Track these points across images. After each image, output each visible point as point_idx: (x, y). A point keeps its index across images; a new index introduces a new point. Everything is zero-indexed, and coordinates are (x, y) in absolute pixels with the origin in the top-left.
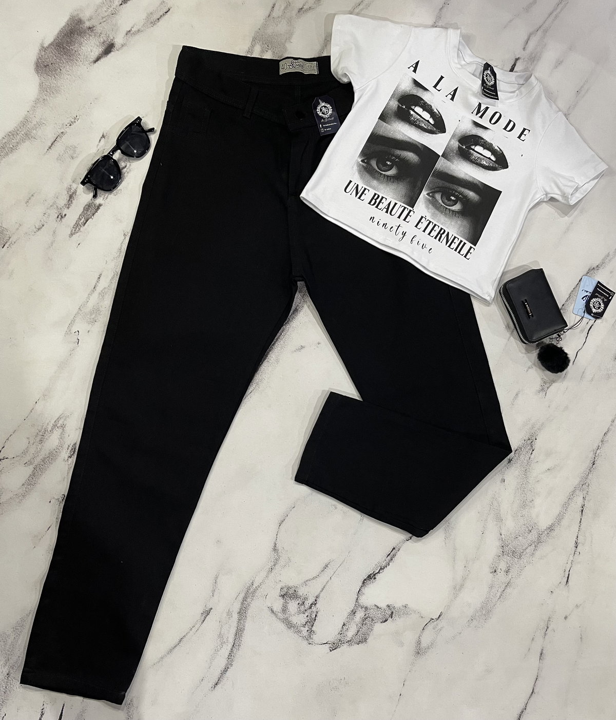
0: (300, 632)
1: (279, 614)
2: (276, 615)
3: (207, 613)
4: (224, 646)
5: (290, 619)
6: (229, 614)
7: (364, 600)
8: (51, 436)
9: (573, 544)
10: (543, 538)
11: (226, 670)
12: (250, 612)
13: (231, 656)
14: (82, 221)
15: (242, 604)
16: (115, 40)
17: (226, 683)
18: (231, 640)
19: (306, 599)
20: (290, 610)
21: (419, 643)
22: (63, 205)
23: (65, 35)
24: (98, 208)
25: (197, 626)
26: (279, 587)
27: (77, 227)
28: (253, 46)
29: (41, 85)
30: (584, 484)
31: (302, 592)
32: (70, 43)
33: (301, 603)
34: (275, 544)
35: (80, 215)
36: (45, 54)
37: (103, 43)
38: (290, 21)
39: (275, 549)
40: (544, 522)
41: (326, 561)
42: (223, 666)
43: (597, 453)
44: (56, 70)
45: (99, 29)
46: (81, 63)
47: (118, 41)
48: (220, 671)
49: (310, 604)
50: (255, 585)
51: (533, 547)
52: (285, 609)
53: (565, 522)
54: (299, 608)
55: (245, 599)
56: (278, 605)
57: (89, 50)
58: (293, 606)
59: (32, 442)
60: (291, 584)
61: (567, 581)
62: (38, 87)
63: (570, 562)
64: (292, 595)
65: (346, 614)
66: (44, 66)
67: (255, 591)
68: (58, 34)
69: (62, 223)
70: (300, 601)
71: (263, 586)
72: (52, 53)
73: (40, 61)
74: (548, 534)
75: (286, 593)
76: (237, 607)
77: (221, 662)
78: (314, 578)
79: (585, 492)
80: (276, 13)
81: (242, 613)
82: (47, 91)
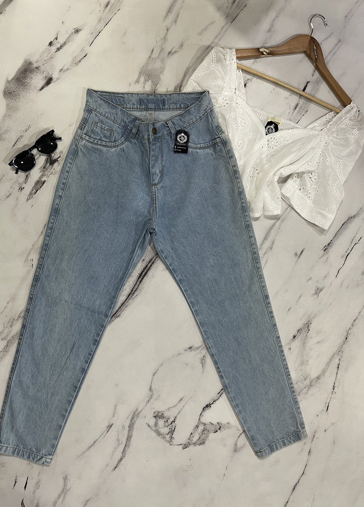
0: (165, 438)
1: (153, 427)
2: (151, 428)
3: (110, 426)
4: (120, 446)
5: (159, 430)
6: (123, 427)
7: (203, 420)
8: (17, 322)
9: (332, 387)
10: (313, 383)
11: (121, 460)
12: (135, 426)
13: (124, 451)
14: (34, 191)
15: (131, 421)
16: (53, 75)
17: (121, 467)
18: (124, 442)
19: (169, 418)
20: (160, 425)
21: (236, 445)
22: (22, 182)
23: (21, 72)
24: (44, 183)
25: (104, 434)
26: (153, 412)
27: (31, 195)
28: (139, 77)
29: (7, 105)
30: (340, 351)
31: (166, 415)
32: (25, 77)
33: (166, 421)
34: (151, 386)
35: (33, 188)
36: (9, 86)
37: (45, 77)
38: (163, 61)
39: (151, 389)
40: (314, 374)
41: (181, 397)
42: (119, 457)
43: (349, 332)
44: (16, 96)
45: (42, 68)
46: (32, 91)
47: (55, 77)
48: (117, 460)
49: (171, 422)
50: (139, 410)
51: (307, 389)
52: (156, 424)
53: (327, 374)
54: (165, 424)
55: (133, 418)
56: (152, 422)
57: (37, 82)
58: (161, 422)
59: (5, 327)
60: (160, 410)
61: (327, 409)
62: (5, 107)
63: (329, 398)
64: (160, 416)
65: (192, 428)
66: (8, 94)
67: (139, 414)
68: (17, 72)
69: (22, 193)
70: (165, 420)
71: (143, 411)
72: (14, 84)
73: (6, 90)
74: (316, 381)
75: (157, 415)
76: (128, 423)
77: (118, 455)
78: (173, 407)
79: (341, 356)
80: (154, 56)
81: (131, 427)
82: (11, 109)
